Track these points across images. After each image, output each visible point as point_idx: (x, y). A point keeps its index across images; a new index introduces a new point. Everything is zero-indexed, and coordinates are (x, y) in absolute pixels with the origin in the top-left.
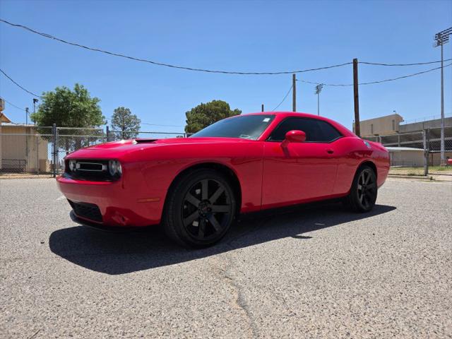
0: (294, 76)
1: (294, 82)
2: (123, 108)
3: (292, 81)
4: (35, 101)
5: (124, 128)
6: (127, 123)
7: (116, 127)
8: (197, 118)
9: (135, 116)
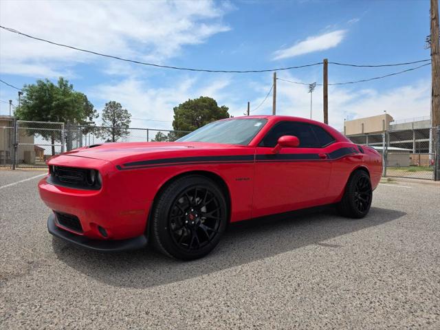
0: (275, 74)
1: (275, 81)
2: (114, 103)
3: (273, 80)
4: (20, 93)
5: (114, 122)
6: (118, 117)
7: (107, 121)
8: (184, 114)
9: (126, 111)
